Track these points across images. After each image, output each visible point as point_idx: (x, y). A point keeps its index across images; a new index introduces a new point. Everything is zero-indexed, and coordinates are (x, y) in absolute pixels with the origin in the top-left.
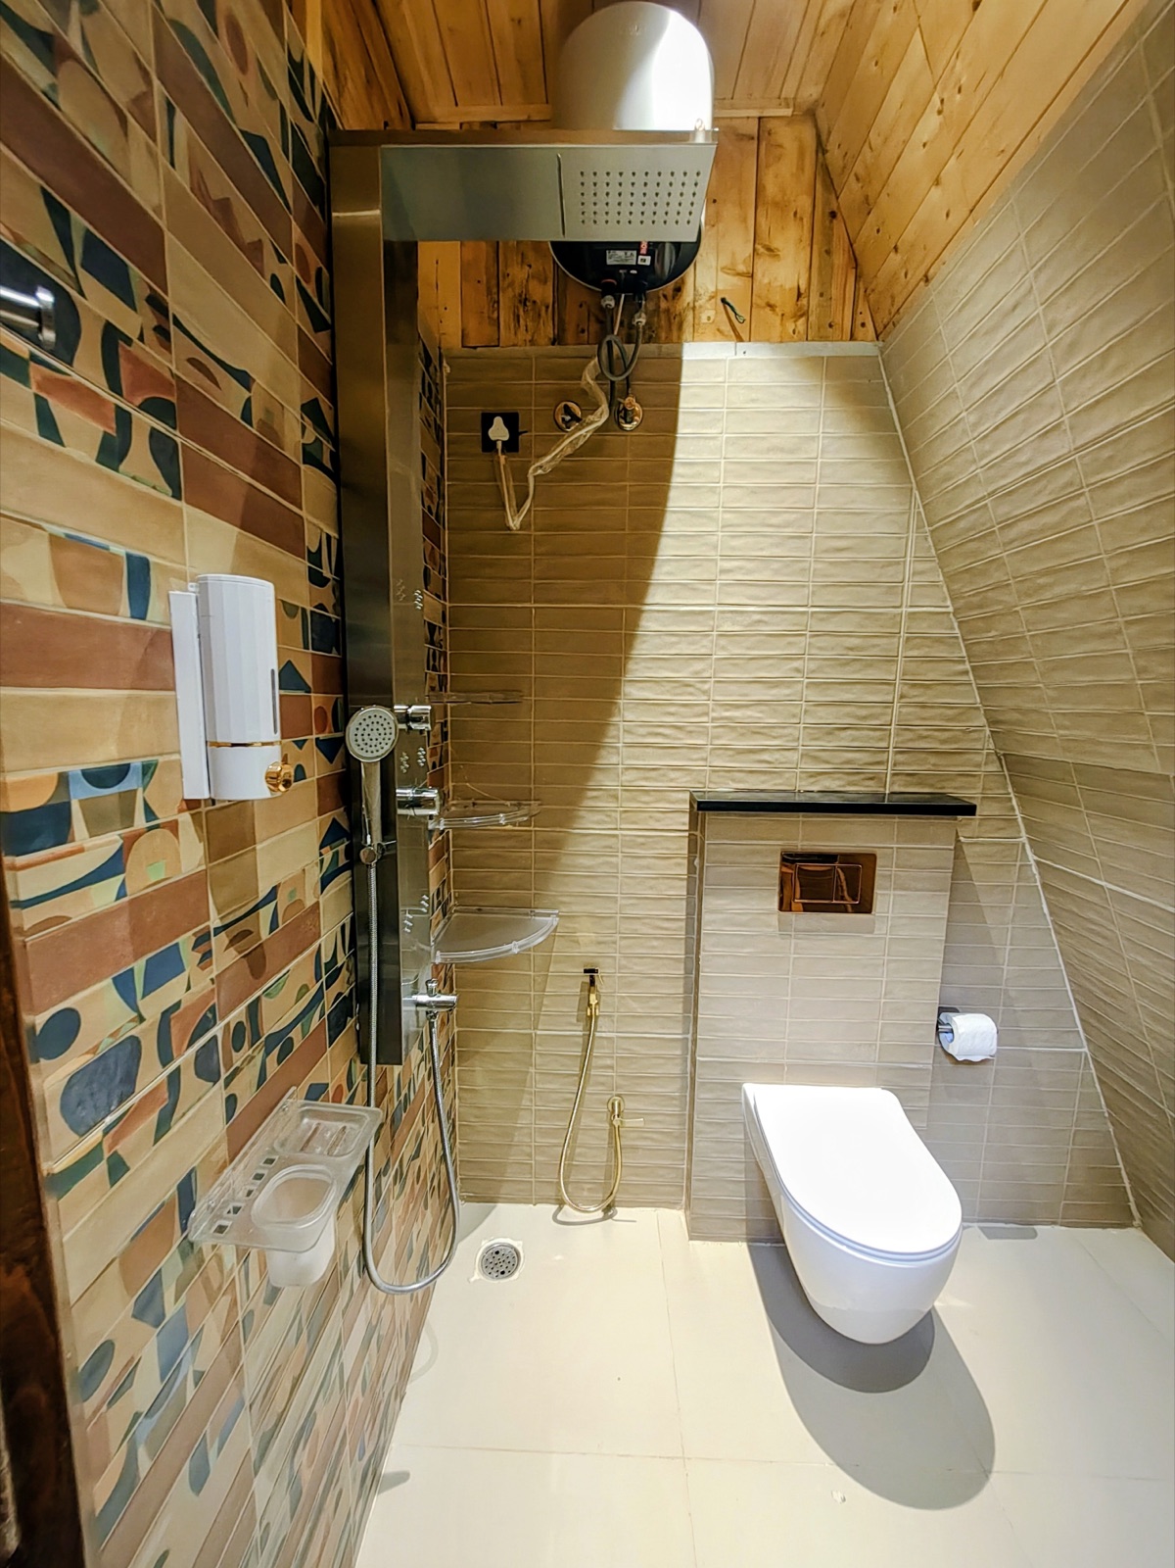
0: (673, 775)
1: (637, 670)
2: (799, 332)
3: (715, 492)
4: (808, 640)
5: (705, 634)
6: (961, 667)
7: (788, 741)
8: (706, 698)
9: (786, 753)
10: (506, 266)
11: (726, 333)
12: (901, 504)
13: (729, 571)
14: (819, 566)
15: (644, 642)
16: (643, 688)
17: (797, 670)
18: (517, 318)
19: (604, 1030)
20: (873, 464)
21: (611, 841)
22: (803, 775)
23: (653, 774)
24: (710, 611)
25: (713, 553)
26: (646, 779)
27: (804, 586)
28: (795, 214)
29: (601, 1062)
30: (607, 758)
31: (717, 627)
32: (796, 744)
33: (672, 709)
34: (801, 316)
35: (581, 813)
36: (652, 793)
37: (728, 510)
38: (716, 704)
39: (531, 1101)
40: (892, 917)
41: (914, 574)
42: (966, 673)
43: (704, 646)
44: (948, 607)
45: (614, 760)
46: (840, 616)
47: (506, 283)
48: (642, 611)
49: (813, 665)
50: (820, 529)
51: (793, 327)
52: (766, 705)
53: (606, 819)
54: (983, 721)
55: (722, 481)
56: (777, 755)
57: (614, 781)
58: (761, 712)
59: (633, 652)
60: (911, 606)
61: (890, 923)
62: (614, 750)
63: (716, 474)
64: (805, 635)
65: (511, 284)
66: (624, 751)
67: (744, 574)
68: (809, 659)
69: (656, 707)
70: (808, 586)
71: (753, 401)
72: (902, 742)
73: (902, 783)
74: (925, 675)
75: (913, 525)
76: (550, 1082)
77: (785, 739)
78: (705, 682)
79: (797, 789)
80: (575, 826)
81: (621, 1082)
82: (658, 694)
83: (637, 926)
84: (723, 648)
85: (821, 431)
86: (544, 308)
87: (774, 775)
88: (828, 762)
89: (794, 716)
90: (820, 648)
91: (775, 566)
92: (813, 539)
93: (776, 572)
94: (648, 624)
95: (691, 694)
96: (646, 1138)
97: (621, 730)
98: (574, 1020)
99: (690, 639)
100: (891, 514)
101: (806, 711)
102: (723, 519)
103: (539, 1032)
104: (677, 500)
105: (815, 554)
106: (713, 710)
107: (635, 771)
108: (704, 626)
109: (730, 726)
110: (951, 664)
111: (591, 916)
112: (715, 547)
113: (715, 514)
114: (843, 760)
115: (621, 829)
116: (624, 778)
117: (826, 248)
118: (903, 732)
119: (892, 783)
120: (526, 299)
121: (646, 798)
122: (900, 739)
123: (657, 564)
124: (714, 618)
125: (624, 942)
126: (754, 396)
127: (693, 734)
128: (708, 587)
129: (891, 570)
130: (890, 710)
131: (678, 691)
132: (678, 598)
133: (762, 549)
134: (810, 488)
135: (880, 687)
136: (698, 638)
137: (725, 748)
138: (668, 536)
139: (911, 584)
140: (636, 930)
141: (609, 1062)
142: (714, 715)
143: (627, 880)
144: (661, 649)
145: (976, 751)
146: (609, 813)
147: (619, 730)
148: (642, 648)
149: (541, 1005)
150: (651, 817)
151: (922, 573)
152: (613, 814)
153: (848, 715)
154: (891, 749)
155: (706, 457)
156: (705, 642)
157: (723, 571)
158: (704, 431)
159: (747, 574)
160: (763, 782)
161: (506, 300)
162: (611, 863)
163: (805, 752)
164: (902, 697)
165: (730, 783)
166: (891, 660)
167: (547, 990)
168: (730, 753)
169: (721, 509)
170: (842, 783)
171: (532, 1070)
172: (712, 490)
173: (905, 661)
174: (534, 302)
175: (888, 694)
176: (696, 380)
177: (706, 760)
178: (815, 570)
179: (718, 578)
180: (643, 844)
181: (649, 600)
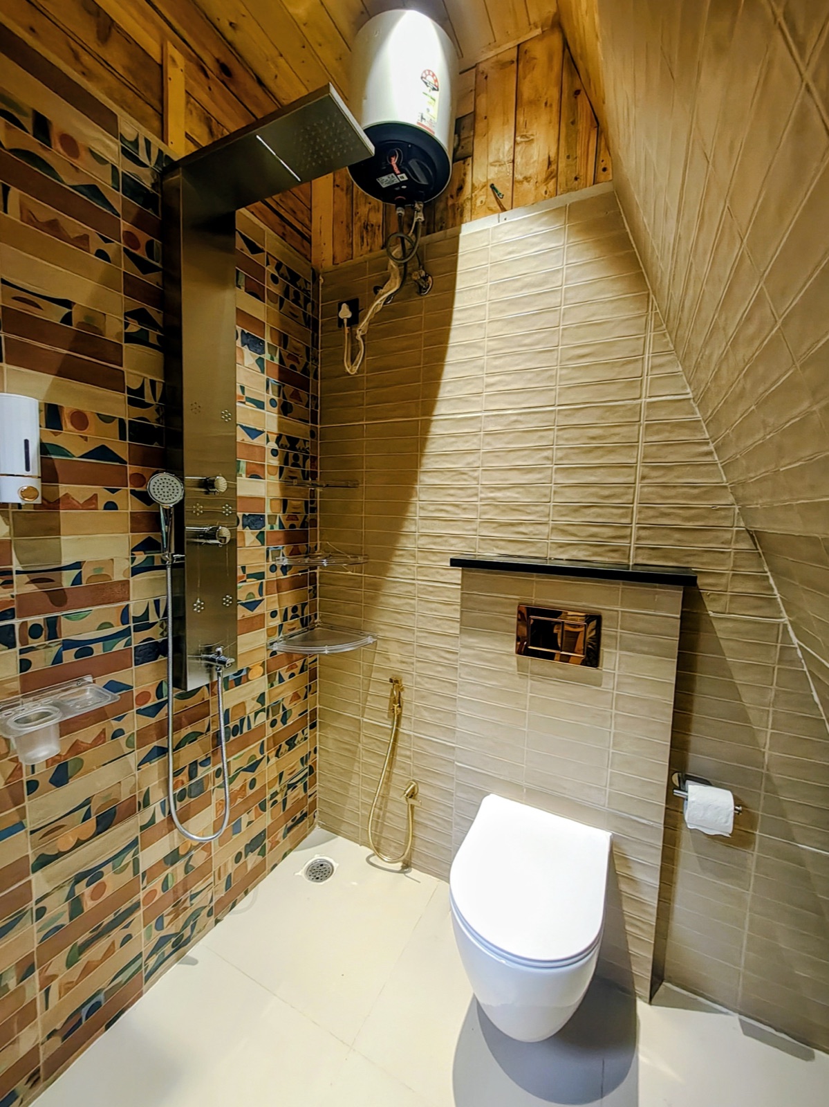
0: (453, 541)
1: (427, 464)
2: (550, 192)
3: (482, 328)
4: (556, 434)
5: (475, 434)
6: (705, 449)
7: (540, 517)
8: (476, 483)
9: (540, 527)
10: (357, 208)
11: (494, 209)
12: (638, 309)
13: (492, 385)
14: (564, 372)
15: (433, 443)
16: (431, 477)
17: (547, 458)
18: (362, 238)
19: (405, 728)
20: (612, 280)
21: (410, 588)
22: (554, 546)
23: (439, 540)
24: (479, 417)
25: (481, 373)
26: (434, 543)
27: (552, 390)
28: (546, 104)
29: (403, 752)
30: (409, 527)
31: (484, 428)
32: (546, 519)
33: (452, 492)
34: (553, 178)
35: (393, 566)
36: (439, 554)
37: (492, 338)
38: (483, 487)
39: (359, 768)
40: (619, 675)
41: (652, 368)
42: (709, 453)
43: (474, 443)
44: (688, 394)
45: (413, 529)
46: (584, 411)
47: (357, 218)
48: (432, 421)
49: (560, 454)
50: (565, 342)
51: (545, 188)
52: (523, 487)
53: (408, 571)
54: (731, 499)
55: (487, 318)
56: (531, 528)
57: (413, 544)
58: (518, 493)
59: (426, 450)
60: (650, 397)
61: (616, 680)
62: (414, 522)
63: (483, 314)
64: (553, 429)
65: (360, 218)
66: (420, 522)
67: (504, 386)
68: (557, 449)
69: (440, 490)
70: (556, 389)
71: (510, 253)
72: (644, 519)
73: (645, 556)
74: (665, 457)
75: (652, 324)
76: (371, 758)
77: (538, 515)
78: (475, 470)
79: (549, 557)
80: (388, 575)
81: (416, 771)
82: (442, 480)
83: (428, 654)
84: (488, 444)
85: (565, 264)
86: (377, 228)
87: (529, 544)
88: (575, 535)
89: (545, 496)
90: (567, 439)
91: (529, 376)
92: (559, 350)
93: (530, 380)
94: (436, 429)
95: (465, 480)
96: (433, 821)
97: (418, 508)
98: (386, 716)
99: (464, 439)
100: (627, 319)
101: (555, 492)
102: (488, 345)
103: (365, 720)
104: (456, 337)
105: (561, 362)
106: (481, 492)
107: (427, 537)
108: (474, 428)
109: (495, 504)
110: (696, 446)
111: (398, 641)
112: (482, 368)
113: (481, 344)
114: (588, 533)
115: (418, 580)
116: (419, 542)
117: (571, 120)
118: (645, 510)
119: (636, 556)
120: (367, 224)
121: (434, 558)
122: (643, 516)
123: (442, 386)
124: (481, 422)
125: (419, 665)
126: (511, 249)
127: (467, 510)
128: (478, 399)
129: (631, 367)
130: (632, 490)
131: (456, 478)
132: (456, 409)
133: (517, 365)
134: (556, 310)
135: (619, 470)
136: (469, 437)
137: (490, 521)
138: (449, 364)
139: (649, 377)
140: (427, 656)
141: (408, 753)
142: (483, 496)
143: (421, 618)
144: (445, 447)
145: (726, 529)
146: (410, 567)
147: (416, 507)
148: (432, 447)
149: (366, 701)
150: (438, 572)
151: (661, 366)
152: (412, 568)
153: (593, 495)
154: (634, 525)
155: (476, 303)
156: (475, 440)
157: (488, 386)
158: (474, 284)
159: (506, 385)
160: (520, 550)
161: (356, 229)
162: (410, 604)
163: (553, 525)
164: (643, 478)
165: (495, 549)
166: (632, 446)
167: (370, 690)
168: (494, 525)
169: (486, 339)
170: (587, 553)
171: (360, 745)
172: (480, 326)
173: (645, 446)
174: (372, 225)
175: (629, 476)
176: (469, 248)
177: (476, 530)
178: (560, 376)
179: (485, 391)
180: (432, 592)
181: (435, 413)
